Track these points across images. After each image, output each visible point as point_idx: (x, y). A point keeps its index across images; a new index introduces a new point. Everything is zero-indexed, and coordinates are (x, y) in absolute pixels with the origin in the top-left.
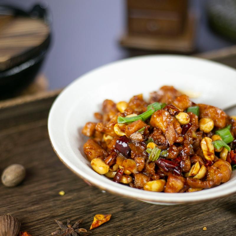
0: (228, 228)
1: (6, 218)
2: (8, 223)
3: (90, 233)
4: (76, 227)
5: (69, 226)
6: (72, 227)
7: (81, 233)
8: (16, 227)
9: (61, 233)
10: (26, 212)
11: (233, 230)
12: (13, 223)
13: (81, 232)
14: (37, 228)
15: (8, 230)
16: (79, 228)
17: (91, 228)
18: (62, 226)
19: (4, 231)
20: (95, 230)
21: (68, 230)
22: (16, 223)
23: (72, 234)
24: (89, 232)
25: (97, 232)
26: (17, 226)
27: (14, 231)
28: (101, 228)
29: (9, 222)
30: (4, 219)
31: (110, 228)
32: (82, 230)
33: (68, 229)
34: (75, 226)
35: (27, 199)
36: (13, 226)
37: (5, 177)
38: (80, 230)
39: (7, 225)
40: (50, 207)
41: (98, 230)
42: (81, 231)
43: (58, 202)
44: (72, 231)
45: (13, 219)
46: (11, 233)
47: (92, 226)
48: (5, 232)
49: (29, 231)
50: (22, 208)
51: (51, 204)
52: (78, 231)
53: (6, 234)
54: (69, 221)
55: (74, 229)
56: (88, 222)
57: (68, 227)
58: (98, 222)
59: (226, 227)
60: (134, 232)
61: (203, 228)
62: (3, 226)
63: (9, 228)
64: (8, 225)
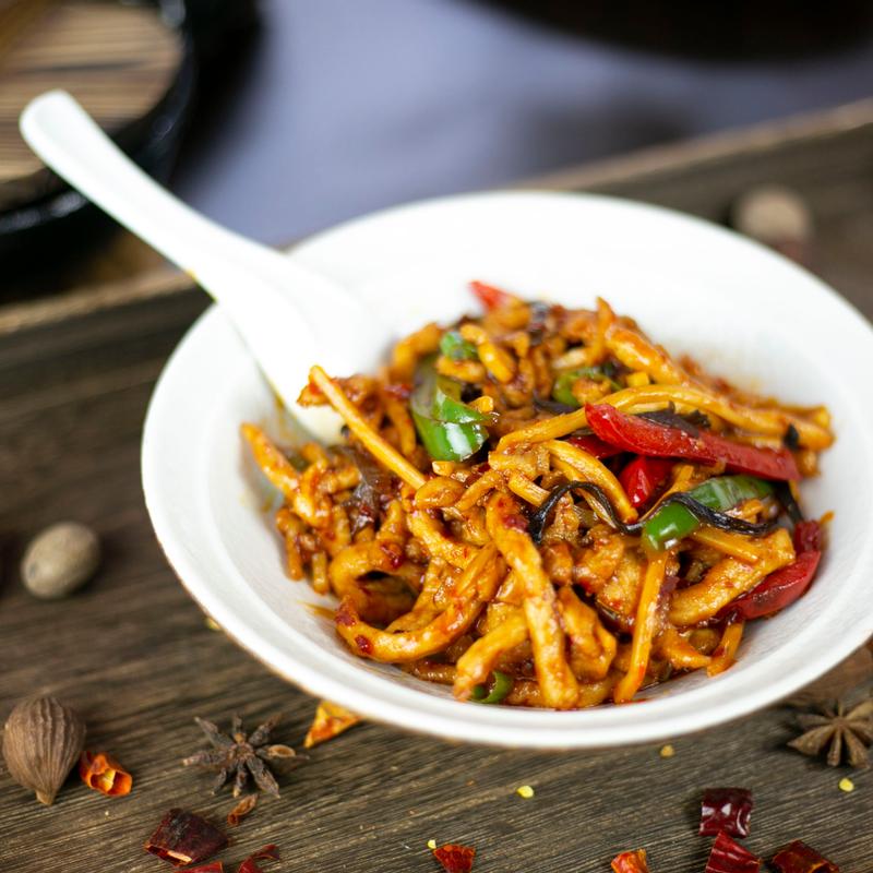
0: (741, 752)
1: (39, 712)
2: (45, 729)
3: (305, 760)
4: (260, 741)
5: (238, 738)
6: (247, 741)
7: (276, 762)
8: (70, 740)
9: (212, 761)
10: (103, 684)
11: (756, 759)
12: (61, 730)
13: (275, 757)
14: (139, 738)
15: (45, 750)
16: (272, 743)
17: (309, 741)
18: (216, 738)
19: (32, 753)
20: (319, 750)
21: (236, 751)
22: (72, 729)
23: (249, 765)
24: (301, 756)
25: (327, 756)
26: (73, 739)
27: (63, 753)
28: (342, 743)
29: (49, 725)
30: (34, 716)
31: (367, 741)
32: (279, 751)
33: (234, 747)
34: (256, 737)
35: (105, 639)
36: (63, 735)
37: (34, 568)
38: (274, 751)
39: (41, 734)
40: (179, 668)
41: (330, 751)
42: (275, 754)
43: (206, 653)
44: (248, 756)
45: (61, 716)
46: (56, 759)
47: (313, 737)
48: (38, 757)
49: (113, 750)
50: (91, 671)
51: (182, 658)
52: (266, 754)
53: (40, 762)
54: (237, 722)
55: (256, 747)
56: (300, 722)
57: (235, 742)
58: (330, 723)
59: (734, 746)
60: (443, 756)
61: (660, 749)
62: (31, 738)
63: (49, 745)
64: (44, 736)
